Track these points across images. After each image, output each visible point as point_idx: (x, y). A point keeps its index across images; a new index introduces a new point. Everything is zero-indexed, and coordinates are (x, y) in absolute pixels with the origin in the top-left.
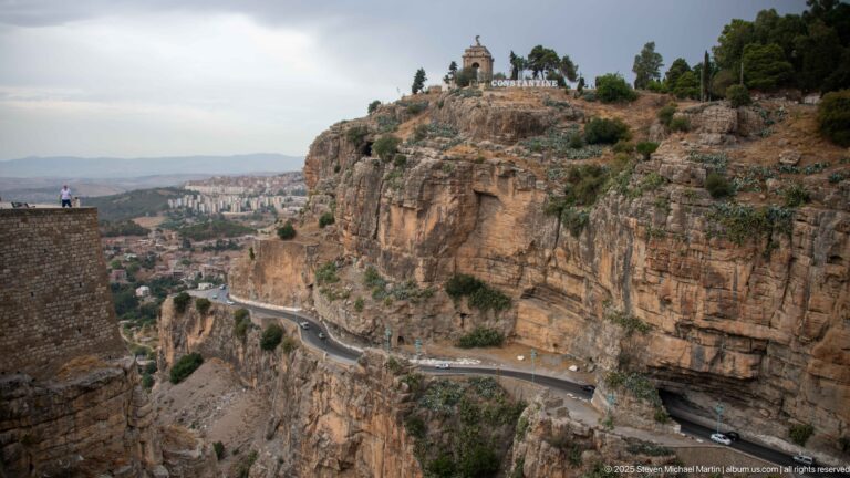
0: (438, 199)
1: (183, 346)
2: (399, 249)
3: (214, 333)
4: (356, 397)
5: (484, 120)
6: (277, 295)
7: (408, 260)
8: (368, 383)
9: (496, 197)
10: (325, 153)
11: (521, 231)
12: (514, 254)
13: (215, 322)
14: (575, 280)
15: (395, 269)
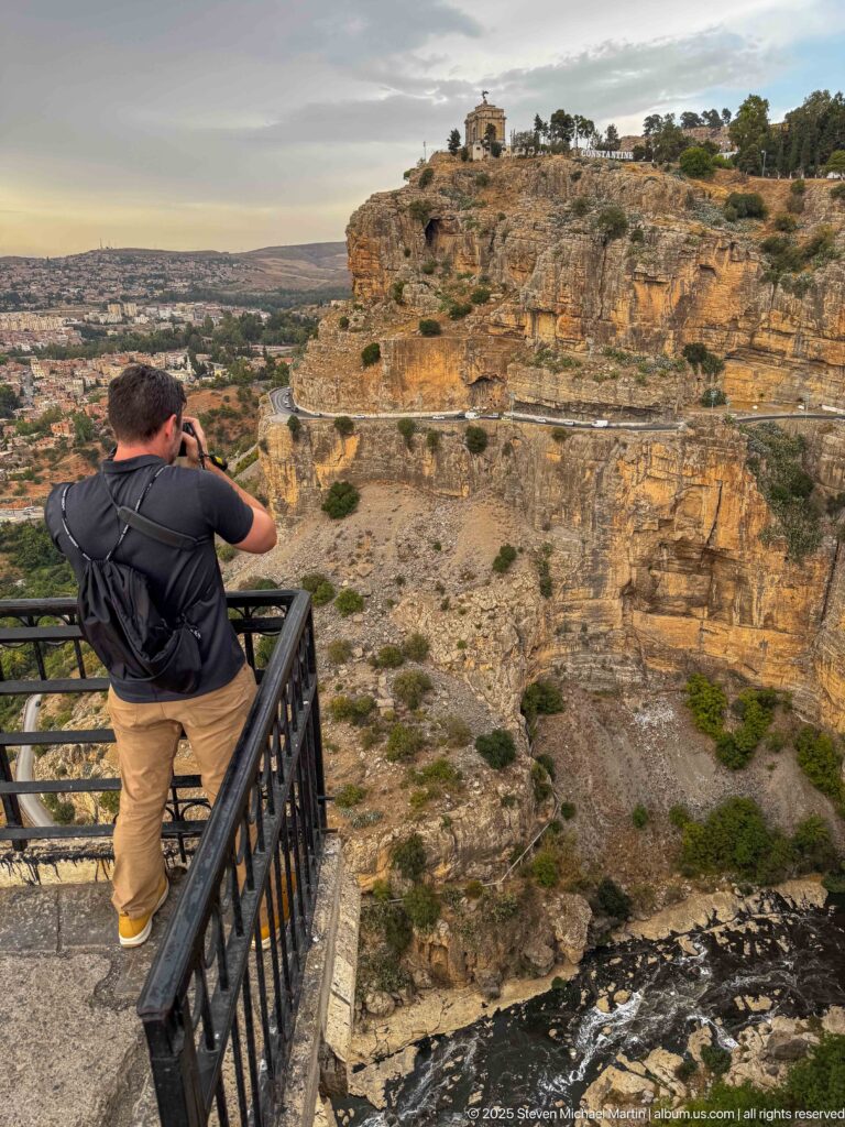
0: (681, 273)
1: (311, 480)
2: (649, 324)
3: (364, 454)
4: (689, 458)
5: (663, 194)
6: (428, 400)
7: (659, 334)
8: (704, 442)
9: (712, 270)
10: (387, 233)
11: (737, 299)
12: (728, 322)
13: (361, 442)
14: (782, 338)
15: (647, 344)
